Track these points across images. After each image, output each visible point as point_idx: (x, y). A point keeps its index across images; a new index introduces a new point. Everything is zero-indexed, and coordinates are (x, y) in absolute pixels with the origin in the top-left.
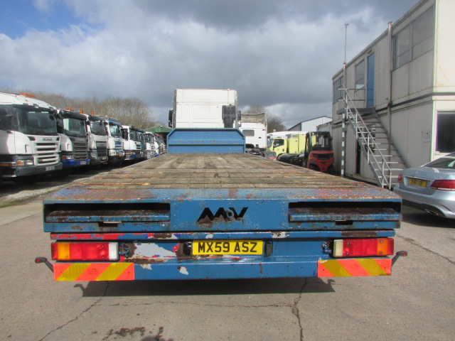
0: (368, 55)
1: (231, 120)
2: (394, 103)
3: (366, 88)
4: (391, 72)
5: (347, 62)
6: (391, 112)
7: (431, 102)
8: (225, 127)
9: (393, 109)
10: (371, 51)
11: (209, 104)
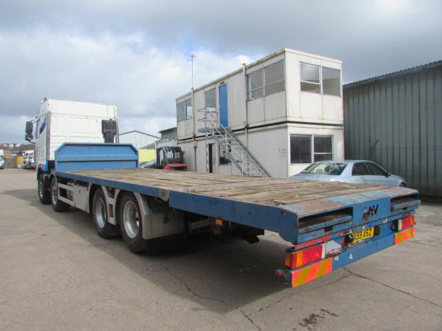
0: (220, 85)
1: (112, 135)
2: (250, 126)
3: (218, 111)
4: (247, 102)
5: (195, 88)
6: (248, 133)
7: (286, 127)
8: (106, 142)
9: (249, 130)
10: (223, 83)
11: (87, 117)
